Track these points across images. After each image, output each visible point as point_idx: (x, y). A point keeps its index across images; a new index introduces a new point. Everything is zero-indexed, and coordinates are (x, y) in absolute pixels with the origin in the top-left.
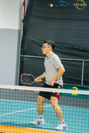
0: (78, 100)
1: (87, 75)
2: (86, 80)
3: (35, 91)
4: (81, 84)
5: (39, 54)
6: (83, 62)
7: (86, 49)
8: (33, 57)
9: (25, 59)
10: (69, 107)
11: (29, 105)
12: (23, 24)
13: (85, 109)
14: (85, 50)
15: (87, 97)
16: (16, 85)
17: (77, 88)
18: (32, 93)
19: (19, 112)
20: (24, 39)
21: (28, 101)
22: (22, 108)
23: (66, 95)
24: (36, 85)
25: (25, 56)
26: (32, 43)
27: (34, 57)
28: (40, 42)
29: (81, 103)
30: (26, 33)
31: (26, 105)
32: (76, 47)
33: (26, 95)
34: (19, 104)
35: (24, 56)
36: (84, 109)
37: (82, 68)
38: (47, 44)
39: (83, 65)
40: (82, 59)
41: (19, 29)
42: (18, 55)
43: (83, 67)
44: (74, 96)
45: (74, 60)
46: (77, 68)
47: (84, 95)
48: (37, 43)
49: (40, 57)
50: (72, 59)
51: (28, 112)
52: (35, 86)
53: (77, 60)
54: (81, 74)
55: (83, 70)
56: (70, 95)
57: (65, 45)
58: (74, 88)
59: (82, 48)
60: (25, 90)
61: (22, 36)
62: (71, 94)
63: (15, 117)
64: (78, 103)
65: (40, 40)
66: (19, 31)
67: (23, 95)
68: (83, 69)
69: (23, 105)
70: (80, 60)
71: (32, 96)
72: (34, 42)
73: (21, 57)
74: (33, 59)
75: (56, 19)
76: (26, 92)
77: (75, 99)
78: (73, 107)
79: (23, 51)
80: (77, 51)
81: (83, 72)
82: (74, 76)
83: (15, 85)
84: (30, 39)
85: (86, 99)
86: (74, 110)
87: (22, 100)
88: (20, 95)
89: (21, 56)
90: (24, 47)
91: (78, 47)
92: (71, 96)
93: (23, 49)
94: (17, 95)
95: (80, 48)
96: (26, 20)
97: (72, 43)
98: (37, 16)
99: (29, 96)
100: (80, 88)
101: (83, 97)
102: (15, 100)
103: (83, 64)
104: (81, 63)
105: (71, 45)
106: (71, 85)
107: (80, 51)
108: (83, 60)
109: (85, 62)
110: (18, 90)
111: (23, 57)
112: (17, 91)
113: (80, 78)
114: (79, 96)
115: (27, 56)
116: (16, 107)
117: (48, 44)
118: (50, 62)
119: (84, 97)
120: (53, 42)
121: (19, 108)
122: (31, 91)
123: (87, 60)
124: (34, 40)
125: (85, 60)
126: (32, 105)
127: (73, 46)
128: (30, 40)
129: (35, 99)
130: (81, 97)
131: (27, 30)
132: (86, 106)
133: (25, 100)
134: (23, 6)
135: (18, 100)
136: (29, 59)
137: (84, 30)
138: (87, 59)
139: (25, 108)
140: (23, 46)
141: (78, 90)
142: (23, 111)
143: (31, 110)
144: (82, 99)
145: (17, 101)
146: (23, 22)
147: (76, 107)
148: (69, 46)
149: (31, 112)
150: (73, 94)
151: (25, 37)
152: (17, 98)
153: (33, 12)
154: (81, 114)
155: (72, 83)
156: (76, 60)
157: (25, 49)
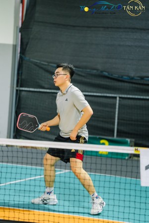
0: (109, 161)
1: (124, 120)
2: (122, 128)
3: (39, 148)
4: (113, 136)
5: (46, 86)
6: (118, 99)
7: (122, 77)
8: (36, 90)
9: (23, 93)
10: (94, 174)
11: (29, 171)
12: (20, 34)
13: (120, 177)
14: (121, 79)
15: (123, 158)
16: (9, 137)
17: (106, 142)
18: (34, 151)
19: (13, 184)
20: (22, 61)
21: (27, 164)
22: (18, 176)
23: (90, 154)
24: (42, 137)
25: (23, 89)
26: (35, 66)
27: (38, 90)
28: (48, 65)
29: (114, 168)
30: (25, 50)
31: (24, 171)
32: (106, 74)
33: (25, 155)
34: (14, 170)
35: (21, 89)
36: (118, 177)
37: (115, 108)
38: (61, 68)
39: (117, 104)
40: (115, 94)
41: (15, 44)
42: (12, 87)
43: (117, 107)
44: (101, 154)
45: (102, 95)
46: (107, 109)
47: (117, 154)
48: (42, 66)
49: (48, 91)
50: (100, 94)
51: (28, 183)
52: (40, 139)
53: (108, 95)
54: (114, 119)
55: (117, 113)
56: (96, 154)
57: (88, 70)
58: (102, 141)
59: (115, 76)
60: (24, 147)
61: (19, 55)
62: (97, 152)
63: (7, 192)
64: (109, 167)
65: (48, 62)
66: (15, 47)
67: (20, 154)
68: (117, 110)
69: (19, 171)
70: (113, 95)
71: (35, 155)
72: (38, 66)
73: (17, 90)
74: (36, 94)
75: (74, 26)
76: (24, 150)
77: (104, 161)
78: (101, 173)
79: (21, 81)
80: (107, 80)
81: (117, 116)
82: (103, 121)
83: (7, 138)
84: (31, 60)
85: (120, 161)
86: (102, 178)
87: (17, 163)
88: (15, 154)
89: (18, 88)
90: (22, 73)
91: (109, 74)
92: (97, 156)
93: (20, 77)
94: (10, 154)
95: (112, 75)
96: (26, 29)
97: (99, 67)
98: (42, 22)
99: (30, 155)
100: (112, 142)
101: (116, 157)
102: (7, 162)
103: (118, 102)
104: (114, 100)
105: (97, 70)
106: (98, 137)
107: (112, 81)
108: (118, 96)
109: (121, 99)
110: (12, 146)
111: (20, 91)
112: (10, 148)
113: (112, 126)
114: (110, 156)
115: (26, 89)
116: (9, 176)
117: (63, 70)
118: (67, 100)
119: (119, 157)
120: (72, 66)
121: (13, 176)
122: (32, 147)
123: (123, 96)
124: (38, 62)
125: (121, 96)
126: (34, 172)
127: (102, 72)
128: (32, 62)
129: (39, 161)
130: (113, 156)
131: (27, 45)
132: (121, 171)
133: (22, 163)
134: (21, 5)
135: (12, 162)
136: (31, 93)
137: (119, 45)
138: (124, 94)
139: (23, 176)
140: (20, 72)
141: (109, 145)
142: (19, 181)
143: (32, 180)
144: (114, 161)
145: (10, 165)
146: (20, 31)
147: (105, 173)
148: (95, 71)
149: (33, 183)
150: (100, 153)
151: (23, 56)
152: (10, 159)
153: (37, 15)
154: (112, 185)
155: (99, 135)
156: (105, 95)
157: (23, 77)
